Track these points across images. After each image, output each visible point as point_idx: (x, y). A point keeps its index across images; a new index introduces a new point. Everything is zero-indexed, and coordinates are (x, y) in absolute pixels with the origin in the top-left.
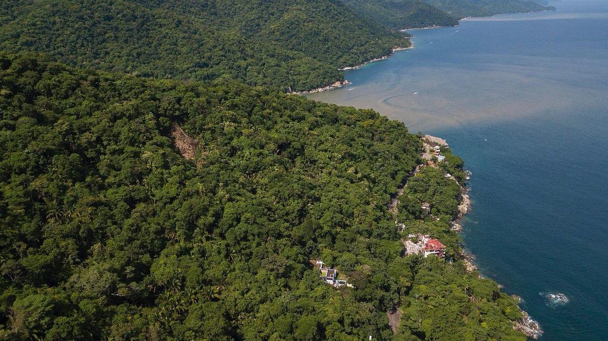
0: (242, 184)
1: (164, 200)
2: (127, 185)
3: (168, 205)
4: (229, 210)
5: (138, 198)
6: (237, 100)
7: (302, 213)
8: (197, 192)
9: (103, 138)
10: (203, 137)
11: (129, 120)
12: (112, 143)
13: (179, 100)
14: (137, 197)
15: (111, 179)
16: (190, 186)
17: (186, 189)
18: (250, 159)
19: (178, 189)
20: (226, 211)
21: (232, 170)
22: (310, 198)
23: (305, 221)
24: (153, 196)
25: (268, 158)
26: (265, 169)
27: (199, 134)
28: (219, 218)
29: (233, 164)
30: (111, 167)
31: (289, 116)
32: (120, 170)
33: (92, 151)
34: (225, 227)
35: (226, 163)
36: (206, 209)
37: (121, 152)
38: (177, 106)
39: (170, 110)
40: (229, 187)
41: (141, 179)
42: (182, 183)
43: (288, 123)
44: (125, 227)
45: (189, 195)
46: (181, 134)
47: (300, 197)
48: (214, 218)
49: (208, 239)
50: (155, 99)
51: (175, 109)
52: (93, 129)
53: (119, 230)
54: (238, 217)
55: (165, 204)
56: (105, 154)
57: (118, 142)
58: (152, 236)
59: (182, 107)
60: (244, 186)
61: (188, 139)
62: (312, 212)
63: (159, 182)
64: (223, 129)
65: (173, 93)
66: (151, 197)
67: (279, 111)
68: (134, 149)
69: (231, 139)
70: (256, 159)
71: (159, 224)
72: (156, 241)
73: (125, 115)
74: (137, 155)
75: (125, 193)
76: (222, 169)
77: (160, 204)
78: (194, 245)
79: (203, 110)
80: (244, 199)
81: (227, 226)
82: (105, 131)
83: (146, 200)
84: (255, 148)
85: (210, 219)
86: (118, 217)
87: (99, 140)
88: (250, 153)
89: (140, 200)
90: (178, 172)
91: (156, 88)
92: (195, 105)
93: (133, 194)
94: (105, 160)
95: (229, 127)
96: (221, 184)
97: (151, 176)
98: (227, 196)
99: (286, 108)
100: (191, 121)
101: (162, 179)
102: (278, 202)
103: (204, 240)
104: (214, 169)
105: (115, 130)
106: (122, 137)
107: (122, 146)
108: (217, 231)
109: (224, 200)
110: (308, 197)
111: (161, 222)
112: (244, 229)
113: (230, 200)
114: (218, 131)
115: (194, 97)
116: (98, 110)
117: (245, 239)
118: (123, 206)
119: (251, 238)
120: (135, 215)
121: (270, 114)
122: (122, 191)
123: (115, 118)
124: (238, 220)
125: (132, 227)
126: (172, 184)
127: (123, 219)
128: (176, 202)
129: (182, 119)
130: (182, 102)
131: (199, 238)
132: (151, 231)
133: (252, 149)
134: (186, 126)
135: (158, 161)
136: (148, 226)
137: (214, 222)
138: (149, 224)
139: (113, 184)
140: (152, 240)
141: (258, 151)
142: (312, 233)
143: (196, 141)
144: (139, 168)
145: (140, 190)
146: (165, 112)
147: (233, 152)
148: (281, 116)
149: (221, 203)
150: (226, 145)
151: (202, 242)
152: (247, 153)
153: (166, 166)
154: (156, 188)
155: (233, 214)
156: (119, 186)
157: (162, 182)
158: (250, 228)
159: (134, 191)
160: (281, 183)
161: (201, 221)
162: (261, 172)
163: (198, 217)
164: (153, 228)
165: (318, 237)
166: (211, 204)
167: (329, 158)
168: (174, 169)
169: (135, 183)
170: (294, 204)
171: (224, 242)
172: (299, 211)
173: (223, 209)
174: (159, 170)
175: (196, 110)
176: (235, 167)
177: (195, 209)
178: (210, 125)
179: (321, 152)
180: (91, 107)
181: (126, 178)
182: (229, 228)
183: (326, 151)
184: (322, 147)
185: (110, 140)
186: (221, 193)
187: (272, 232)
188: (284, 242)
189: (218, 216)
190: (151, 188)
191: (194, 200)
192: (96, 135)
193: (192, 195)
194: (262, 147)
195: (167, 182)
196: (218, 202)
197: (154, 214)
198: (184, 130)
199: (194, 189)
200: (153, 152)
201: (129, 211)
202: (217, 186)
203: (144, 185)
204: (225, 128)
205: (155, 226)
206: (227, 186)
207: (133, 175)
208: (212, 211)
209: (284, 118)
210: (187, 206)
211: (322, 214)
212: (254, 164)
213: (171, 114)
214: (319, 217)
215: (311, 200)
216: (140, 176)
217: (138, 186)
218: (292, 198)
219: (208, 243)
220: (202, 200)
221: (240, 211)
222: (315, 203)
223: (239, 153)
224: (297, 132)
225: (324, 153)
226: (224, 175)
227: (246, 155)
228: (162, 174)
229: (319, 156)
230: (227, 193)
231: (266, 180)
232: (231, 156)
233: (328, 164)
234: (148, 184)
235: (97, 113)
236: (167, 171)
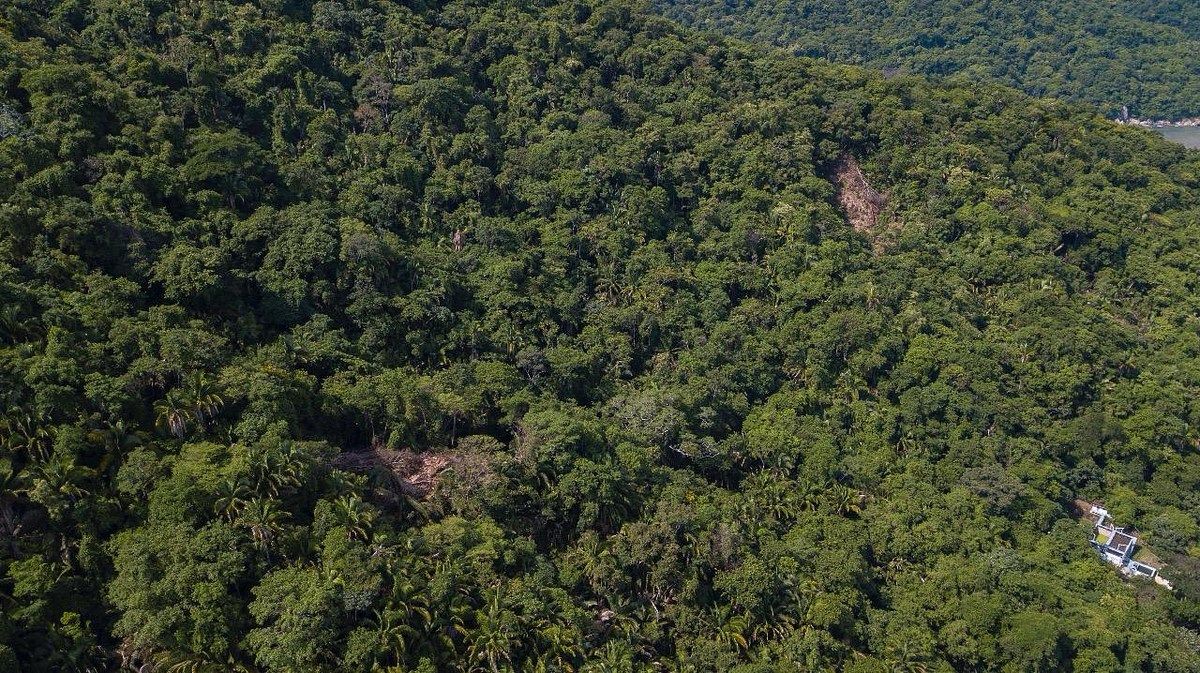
0: (959, 302)
1: (796, 302)
2: (735, 261)
3: (800, 314)
4: (919, 350)
5: (749, 288)
6: (992, 123)
7: (1084, 395)
8: (863, 299)
9: (712, 166)
10: (899, 192)
11: (764, 138)
12: (725, 177)
13: (867, 111)
14: (746, 286)
15: (708, 245)
16: (850, 287)
17: (843, 289)
18: (989, 252)
19: (826, 286)
20: (912, 350)
21: (944, 270)
22: (1113, 367)
23: (1087, 415)
24: (777, 289)
25: (1032, 259)
26: (1016, 281)
27: (892, 184)
28: (896, 360)
29: (948, 258)
30: (714, 221)
31: (1108, 173)
32: (728, 230)
33: (687, 187)
34: (903, 383)
35: (935, 252)
36: (872, 338)
37: (737, 196)
38: (860, 122)
39: (846, 128)
40: (929, 304)
41: (761, 254)
42: (836, 277)
43: (1101, 188)
44: (715, 335)
45: (846, 303)
46: (857, 179)
47: (1088, 358)
48: (884, 359)
49: (863, 396)
50: (819, 102)
51: (856, 127)
52: (698, 146)
53: (703, 338)
54: (934, 366)
55: (796, 310)
56: (708, 196)
57: (735, 177)
58: (760, 364)
59: (871, 125)
60: (961, 307)
61: (870, 193)
62: (1108, 397)
63: (794, 266)
64: (945, 181)
65: (859, 93)
66: (772, 291)
67: (1084, 157)
68: (763, 194)
69: (959, 204)
70: (1004, 257)
71: (775, 345)
72: (764, 375)
73: (758, 127)
74: (763, 207)
75: (727, 274)
76: (923, 263)
77: (787, 307)
78: (834, 401)
79: (912, 137)
80: (955, 335)
81: (907, 381)
82: (717, 152)
83: (762, 294)
84: (1007, 232)
85: (877, 360)
86: (705, 316)
87: (704, 168)
88: (993, 241)
89: (751, 293)
90: (834, 253)
91: (827, 81)
92: (898, 125)
93: (741, 279)
94: (706, 207)
95: (958, 177)
96: (914, 294)
97: (780, 251)
98: (922, 321)
99: (1101, 155)
100: (883, 155)
101: (799, 262)
102: (1032, 359)
103: (855, 395)
104: (906, 260)
105: (736, 154)
106: (745, 169)
107: (741, 185)
108: (884, 385)
109: (912, 327)
110: (1109, 363)
111: (781, 342)
112: (941, 395)
113: (927, 330)
114: (932, 184)
115: (899, 107)
116: (714, 111)
117: (939, 415)
118: (719, 297)
119: (950, 415)
120: (736, 318)
121: (1061, 162)
122: (724, 270)
123: (739, 131)
124: (934, 375)
125: (727, 338)
126: (817, 274)
127: (714, 321)
128: (817, 310)
129: (864, 148)
130: (873, 115)
131: (847, 389)
132: (759, 354)
133: (1000, 233)
134: (869, 165)
135: (801, 224)
136: (755, 343)
137: (884, 366)
138: (759, 341)
139: (710, 253)
140: (758, 372)
141: (1012, 240)
142: (1096, 443)
143: (883, 197)
144: (762, 232)
145: (754, 275)
146: (835, 131)
147: (955, 232)
148: (1087, 171)
149: (905, 331)
150: (944, 215)
151: (851, 400)
152: (985, 240)
153: (814, 238)
154: (786, 276)
155: (925, 360)
156: (720, 258)
157: (800, 266)
158: (954, 396)
159: (744, 274)
160: (1049, 319)
161: (858, 358)
162: (1008, 285)
163: (854, 348)
164: (765, 349)
165: (1111, 457)
166: (884, 329)
167: (1187, 285)
168: (827, 245)
169: (749, 259)
170: (1068, 370)
171: (894, 411)
172: (1076, 388)
173: (906, 345)
174: (798, 243)
175: (898, 135)
176: (952, 264)
177: (852, 333)
178: (920, 170)
179: (1169, 268)
180: (702, 106)
181: (735, 246)
182: (911, 385)
183: (1183, 267)
184: (1169, 258)
185: (722, 172)
186: (910, 311)
187: (1002, 418)
188: (1026, 447)
189: (893, 356)
190: (777, 274)
191: (854, 314)
192: (701, 158)
193: (851, 304)
194: (1024, 232)
195: (809, 268)
196: (899, 329)
197: (771, 325)
198: (864, 171)
199: (858, 292)
200: (794, 205)
201: (728, 308)
202: (904, 296)
203: (764, 267)
204: (950, 180)
205: (768, 347)
206: (927, 299)
207: (748, 243)
208: (882, 343)
209: (1092, 176)
210: (836, 324)
211: (1135, 408)
212: (995, 267)
213: (845, 135)
214: (1124, 413)
215: (1114, 371)
216: (761, 249)
217: (753, 266)
218: (1066, 358)
219: (862, 403)
220: (868, 318)
221: (941, 356)
222: (1123, 382)
223: (969, 236)
224: (1118, 211)
225: (1176, 271)
226: (926, 278)
227: (982, 244)
228: (803, 251)
229: (1161, 276)
230: (923, 315)
231: (1014, 306)
232: (949, 240)
233: (1180, 299)
234: (772, 266)
235: (710, 118)
236: (814, 247)
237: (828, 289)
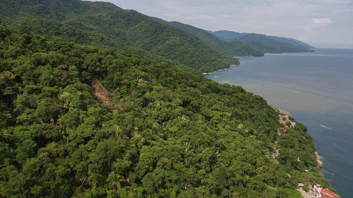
1: (78, 140)
2: (40, 123)
3: (82, 146)
4: (145, 154)
5: (50, 137)
7: (213, 161)
8: (114, 134)
9: (23, 78)
10: (119, 91)
11: (53, 67)
12: (31, 83)
13: (100, 60)
14: (48, 136)
15: (23, 117)
16: (106, 128)
17: (102, 130)
18: (160, 109)
19: (93, 130)
20: (142, 155)
21: (144, 118)
22: (218, 147)
23: (216, 171)
24: (67, 135)
25: (176, 110)
26: (173, 118)
27: (115, 88)
28: (135, 162)
29: (145, 114)
30: (26, 104)
31: (186, 84)
32: (35, 108)
33: (9, 89)
34: (142, 172)
35: (139, 111)
36: (122, 151)
37: (38, 91)
38: (98, 64)
39: (92, 66)
40: (144, 132)
41: (56, 119)
42: (98, 125)
43: (186, 88)
44: (25, 168)
45: (105, 136)
46: (100, 87)
47: (209, 145)
48: (130, 162)
49: (123, 184)
50: (79, 57)
51: (96, 66)
52: (14, 69)
53: (15, 171)
54: (154, 161)
55: (79, 144)
56: (22, 93)
57: (37, 83)
58: (59, 180)
59: (103, 66)
61: (106, 92)
62: (220, 160)
63: (75, 122)
64: (137, 84)
65: (96, 54)
66: (64, 137)
67: (178, 79)
68: (54, 89)
69: (144, 93)
70: (166, 110)
71: (69, 166)
72: (62, 187)
73: (49, 62)
74: (54, 95)
75: (35, 131)
76: (136, 116)
77: (73, 144)
78: (108, 192)
79: (122, 68)
80: (159, 144)
81: (144, 171)
82: (25, 70)
83: (58, 139)
84: (165, 101)
85: (126, 163)
86: (18, 158)
87: (18, 79)
88: (161, 105)
89: (51, 140)
90: (95, 113)
91: (81, 49)
92: (114, 65)
93: (44, 132)
94: (20, 98)
95: (142, 83)
96: (136, 128)
97: (66, 115)
98: (143, 140)
99: (182, 78)
100: (109, 76)
101: (78, 119)
102: (190, 149)
103: (119, 185)
104: (129, 116)
105: (36, 71)
106: (42, 78)
107: (41, 86)
108: (132, 176)
109: (139, 144)
110: (216, 146)
111: (71, 164)
112: (161, 175)
113: (146, 144)
114: (132, 85)
115: (113, 59)
116: (24, 55)
117: (163, 185)
118: (28, 143)
119: (168, 184)
120: (42, 153)
121: (171, 81)
122: (33, 129)
123: (39, 63)
124: (154, 165)
125: (34, 168)
126: (88, 124)
127: (25, 159)
128: (90, 142)
129: (101, 74)
130: (103, 62)
131: (114, 183)
132: (58, 174)
133: (162, 101)
134: (105, 82)
135: (76, 100)
136: (54, 167)
137: (131, 166)
138: (57, 165)
139: (24, 121)
140: (58, 186)
141: (168, 103)
142: (225, 181)
143: (112, 94)
144: (55, 106)
145: (53, 130)
146: (88, 66)
147: (145, 103)
149: (136, 146)
150: (139, 97)
151: (117, 189)
152: (158, 104)
153: (84, 107)
154: (71, 127)
155: (149, 158)
156: (31, 123)
157: (78, 122)
158: (167, 174)
159: (46, 129)
160: (190, 132)
161: (116, 165)
162: (170, 121)
163: (114, 159)
164: (61, 170)
165: (231, 185)
166: (127, 147)
167: (221, 116)
168: (91, 110)
169: (49, 122)
170: (205, 151)
171: (141, 189)
172: (210, 158)
173: (138, 153)
174: (75, 110)
175: (115, 68)
176: (147, 116)
177: (111, 152)
178: (126, 81)
179: (213, 111)
180: (17, 52)
181: (40, 116)
182: (146, 173)
183: (217, 110)
184: (213, 107)
185: (30, 80)
186: (137, 136)
187: (191, 179)
188: (203, 191)
189: (134, 158)
190: (66, 127)
191: (110, 141)
192: (16, 74)
193: (108, 137)
194: (170, 101)
195: (83, 122)
196: (134, 145)
197: (66, 154)
198: (103, 84)
199: (110, 130)
200: (71, 93)
201: (36, 150)
202: (132, 130)
203: (59, 125)
204: (139, 84)
205: (63, 168)
206: (142, 130)
207: (47, 114)
208: (128, 155)
209: (181, 85)
210: (102, 147)
211: (231, 162)
212: (164, 114)
213: (92, 69)
214: (227, 165)
215: (218, 148)
216: (56, 115)
217: (52, 125)
218: (202, 146)
219: (123, 189)
220: (118, 142)
221: (155, 155)
222: (223, 152)
223: (151, 103)
224: (193, 95)
226: (139, 121)
227: (157, 106)
228: (79, 114)
229: (213, 114)
230: (143, 136)
231: (174, 129)
232: (143, 107)
233: (220, 120)
234: (62, 123)
235: (22, 57)
236: (84, 112)
237: (95, 131)
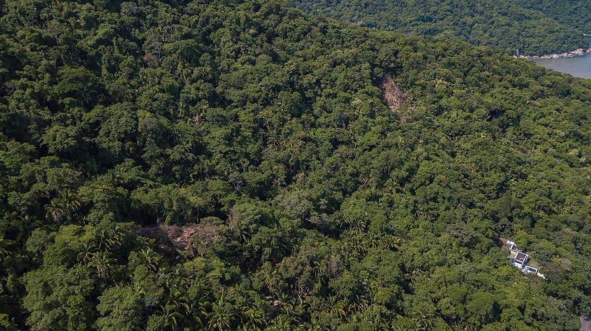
0: (442, 144)
1: (364, 146)
2: (334, 127)
3: (367, 152)
4: (424, 168)
6: (455, 58)
7: (502, 188)
8: (396, 145)
9: (322, 81)
10: (413, 92)
11: (347, 67)
12: (329, 86)
13: (396, 53)
14: (341, 140)
15: (321, 120)
16: (390, 138)
17: (386, 140)
18: (456, 120)
19: (378, 138)
20: (421, 168)
21: (435, 129)
22: (515, 174)
23: (503, 198)
24: (355, 141)
25: (476, 123)
26: (469, 134)
27: (409, 88)
28: (413, 174)
29: (437, 124)
30: (324, 108)
31: (510, 81)
32: (330, 112)
33: (311, 92)
34: (417, 184)
35: (430, 121)
37: (335, 96)
38: (393, 59)
39: (386, 62)
40: (429, 146)
41: (347, 124)
42: (383, 134)
43: (507, 88)
44: (326, 164)
45: (389, 147)
46: (392, 86)
47: (503, 170)
48: (407, 173)
49: (398, 191)
50: (373, 49)
51: (391, 61)
52: (315, 72)
53: (320, 165)
54: (431, 176)
55: (365, 150)
56: (321, 96)
57: (333, 87)
58: (348, 177)
59: (398, 60)
60: (444, 147)
61: (397, 91)
62: (513, 188)
63: (363, 129)
64: (434, 86)
65: (392, 45)
66: (353, 142)
67: (499, 74)
68: (347, 95)
69: (441, 98)
70: (463, 122)
71: (355, 167)
72: (350, 182)
73: (344, 62)
74: (347, 101)
75: (331, 134)
76: (425, 126)
77: (360, 149)
78: (384, 194)
79: (417, 66)
80: (441, 160)
81: (419, 183)
82: (324, 74)
83: (348, 143)
84: (464, 111)
85: (404, 174)
86: (321, 155)
87: (318, 82)
88: (457, 115)
89: (342, 143)
90: (382, 122)
91: (376, 39)
92: (411, 60)
93: (338, 136)
94: (320, 101)
95: (440, 84)
96: (421, 141)
97: (356, 122)
98: (425, 154)
99: (507, 72)
100: (404, 74)
101: (366, 127)
102: (477, 171)
103: (394, 191)
104: (417, 125)
105: (333, 75)
106: (338, 82)
107: (336, 90)
108: (408, 186)
109: (421, 157)
110: (513, 172)
111: (358, 166)
112: (435, 190)
113: (427, 158)
114: (428, 87)
115: (411, 51)
116: (322, 54)
117: (434, 199)
118: (327, 145)
119: (440, 199)
120: (336, 155)
121: (488, 76)
122: (329, 132)
123: (335, 64)
124: (431, 180)
125: (332, 165)
126: (374, 132)
127: (325, 157)
128: (374, 150)
129: (395, 71)
130: (399, 55)
131: (390, 188)
132: (347, 173)
133: (460, 111)
134: (398, 80)
135: (365, 109)
136: (345, 167)
137: (408, 177)
138: (347, 166)
139: (323, 124)
140: (347, 181)
141: (467, 114)
142: (509, 210)
143: (405, 95)
144: (347, 114)
145: (344, 134)
146: (381, 63)
147: (439, 111)
148: (501, 81)
149: (417, 160)
150: (434, 103)
151: (392, 193)
152: (454, 114)
153: (372, 115)
154: (359, 134)
155: (427, 173)
156: (328, 126)
157: (365, 129)
158: (441, 190)
159: (339, 134)
160: (485, 152)
161: (394, 173)
162: (465, 136)
163: (393, 168)
164: (350, 170)
165: (515, 217)
166: (407, 159)
167: (548, 134)
168: (379, 119)
169: (342, 127)
170: (495, 176)
171: (413, 198)
172: (498, 184)
173: (418, 166)
174: (365, 118)
175: (411, 66)
176: (439, 126)
177: (392, 161)
178: (422, 81)
179: (540, 126)
180: (317, 52)
181: (334, 120)
182: (421, 185)
183: (546, 125)
185: (327, 84)
186: (419, 149)
187: (464, 200)
188: (476, 213)
189: (412, 171)
190: (355, 133)
191: (392, 152)
192: (317, 77)
193: (391, 147)
194: (472, 111)
195: (370, 130)
196: (415, 158)
197: (353, 158)
198: (396, 83)
199: (394, 141)
200: (362, 100)
201: (332, 150)
202: (416, 142)
203: (349, 130)
204: (437, 86)
205: (352, 169)
206: (427, 144)
207: (341, 118)
208: (407, 165)
209: (503, 83)
210: (384, 157)
211: (526, 193)
212: (459, 127)
213: (386, 65)
214: (520, 196)
215: (515, 175)
216: (347, 121)
217: (343, 129)
218: (493, 170)
219: (397, 195)
220: (399, 154)
221: (435, 171)
222: (520, 180)
223: (446, 113)
224: (515, 100)
225: (543, 127)
226: (426, 133)
227: (453, 116)
228: (367, 122)
229: (536, 130)
230: (426, 151)
231: (468, 146)
232: (437, 115)
233: (545, 140)
234: (352, 129)
235: (321, 58)
236: (372, 120)
237: (380, 140)
